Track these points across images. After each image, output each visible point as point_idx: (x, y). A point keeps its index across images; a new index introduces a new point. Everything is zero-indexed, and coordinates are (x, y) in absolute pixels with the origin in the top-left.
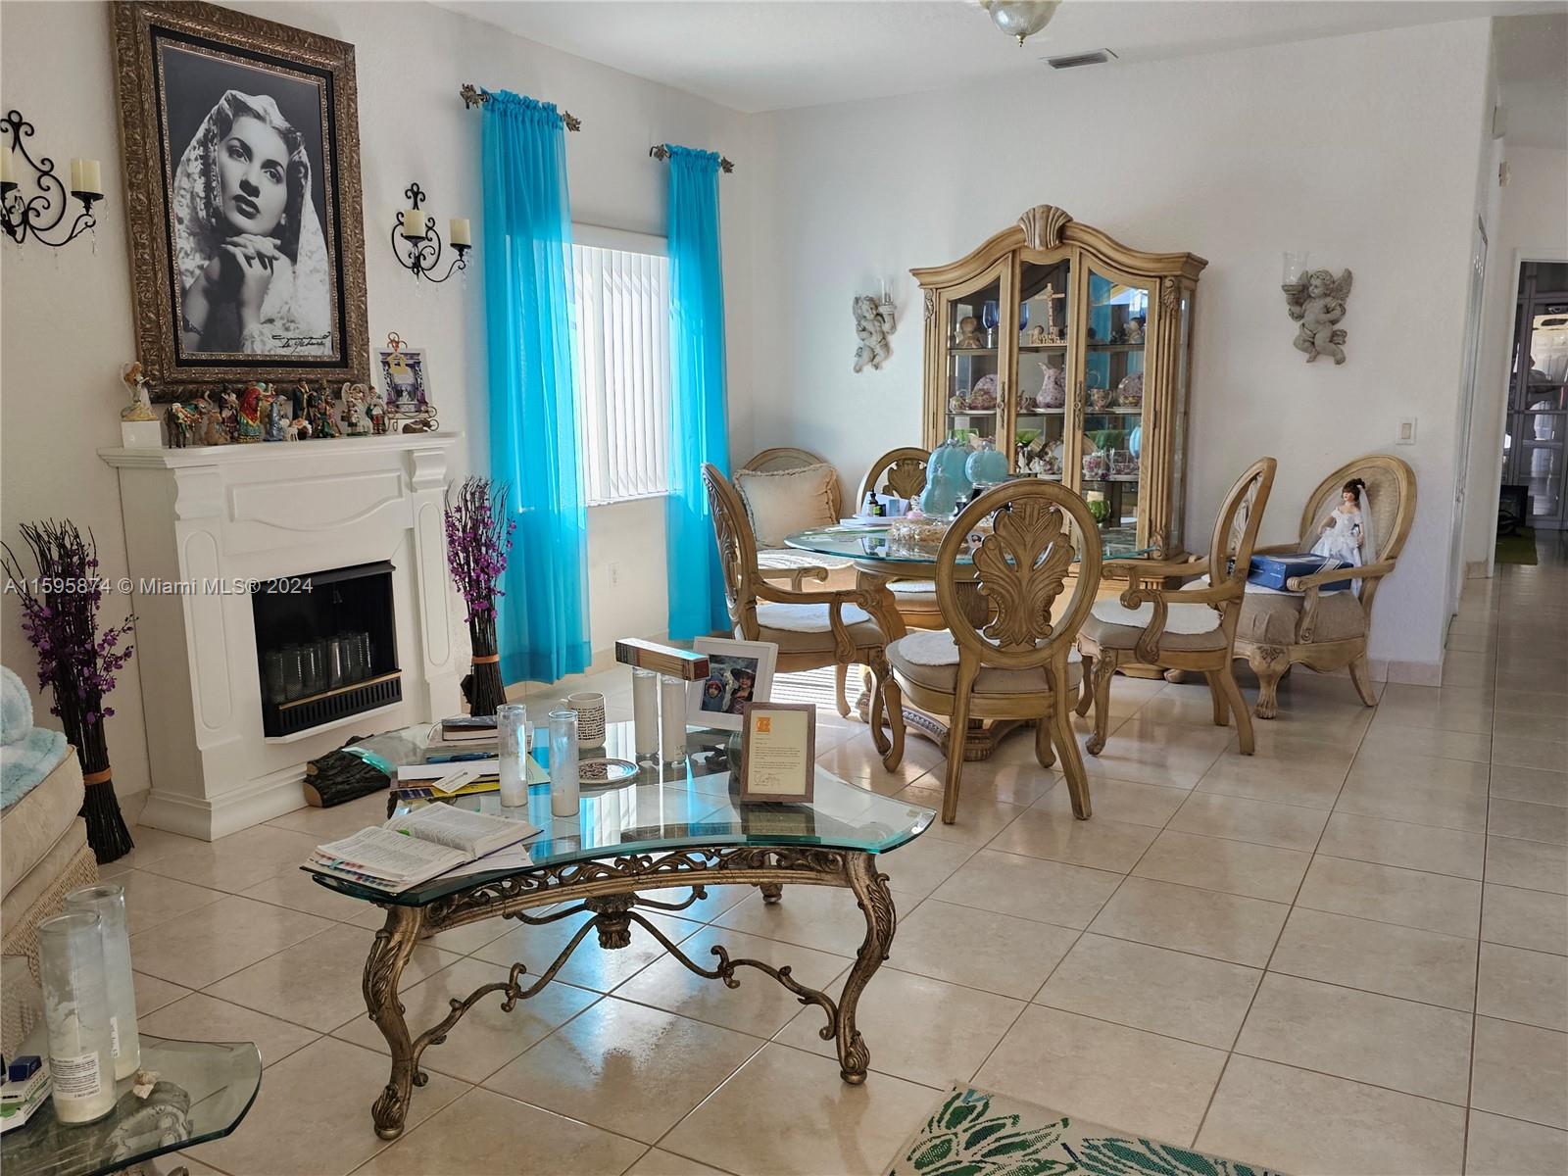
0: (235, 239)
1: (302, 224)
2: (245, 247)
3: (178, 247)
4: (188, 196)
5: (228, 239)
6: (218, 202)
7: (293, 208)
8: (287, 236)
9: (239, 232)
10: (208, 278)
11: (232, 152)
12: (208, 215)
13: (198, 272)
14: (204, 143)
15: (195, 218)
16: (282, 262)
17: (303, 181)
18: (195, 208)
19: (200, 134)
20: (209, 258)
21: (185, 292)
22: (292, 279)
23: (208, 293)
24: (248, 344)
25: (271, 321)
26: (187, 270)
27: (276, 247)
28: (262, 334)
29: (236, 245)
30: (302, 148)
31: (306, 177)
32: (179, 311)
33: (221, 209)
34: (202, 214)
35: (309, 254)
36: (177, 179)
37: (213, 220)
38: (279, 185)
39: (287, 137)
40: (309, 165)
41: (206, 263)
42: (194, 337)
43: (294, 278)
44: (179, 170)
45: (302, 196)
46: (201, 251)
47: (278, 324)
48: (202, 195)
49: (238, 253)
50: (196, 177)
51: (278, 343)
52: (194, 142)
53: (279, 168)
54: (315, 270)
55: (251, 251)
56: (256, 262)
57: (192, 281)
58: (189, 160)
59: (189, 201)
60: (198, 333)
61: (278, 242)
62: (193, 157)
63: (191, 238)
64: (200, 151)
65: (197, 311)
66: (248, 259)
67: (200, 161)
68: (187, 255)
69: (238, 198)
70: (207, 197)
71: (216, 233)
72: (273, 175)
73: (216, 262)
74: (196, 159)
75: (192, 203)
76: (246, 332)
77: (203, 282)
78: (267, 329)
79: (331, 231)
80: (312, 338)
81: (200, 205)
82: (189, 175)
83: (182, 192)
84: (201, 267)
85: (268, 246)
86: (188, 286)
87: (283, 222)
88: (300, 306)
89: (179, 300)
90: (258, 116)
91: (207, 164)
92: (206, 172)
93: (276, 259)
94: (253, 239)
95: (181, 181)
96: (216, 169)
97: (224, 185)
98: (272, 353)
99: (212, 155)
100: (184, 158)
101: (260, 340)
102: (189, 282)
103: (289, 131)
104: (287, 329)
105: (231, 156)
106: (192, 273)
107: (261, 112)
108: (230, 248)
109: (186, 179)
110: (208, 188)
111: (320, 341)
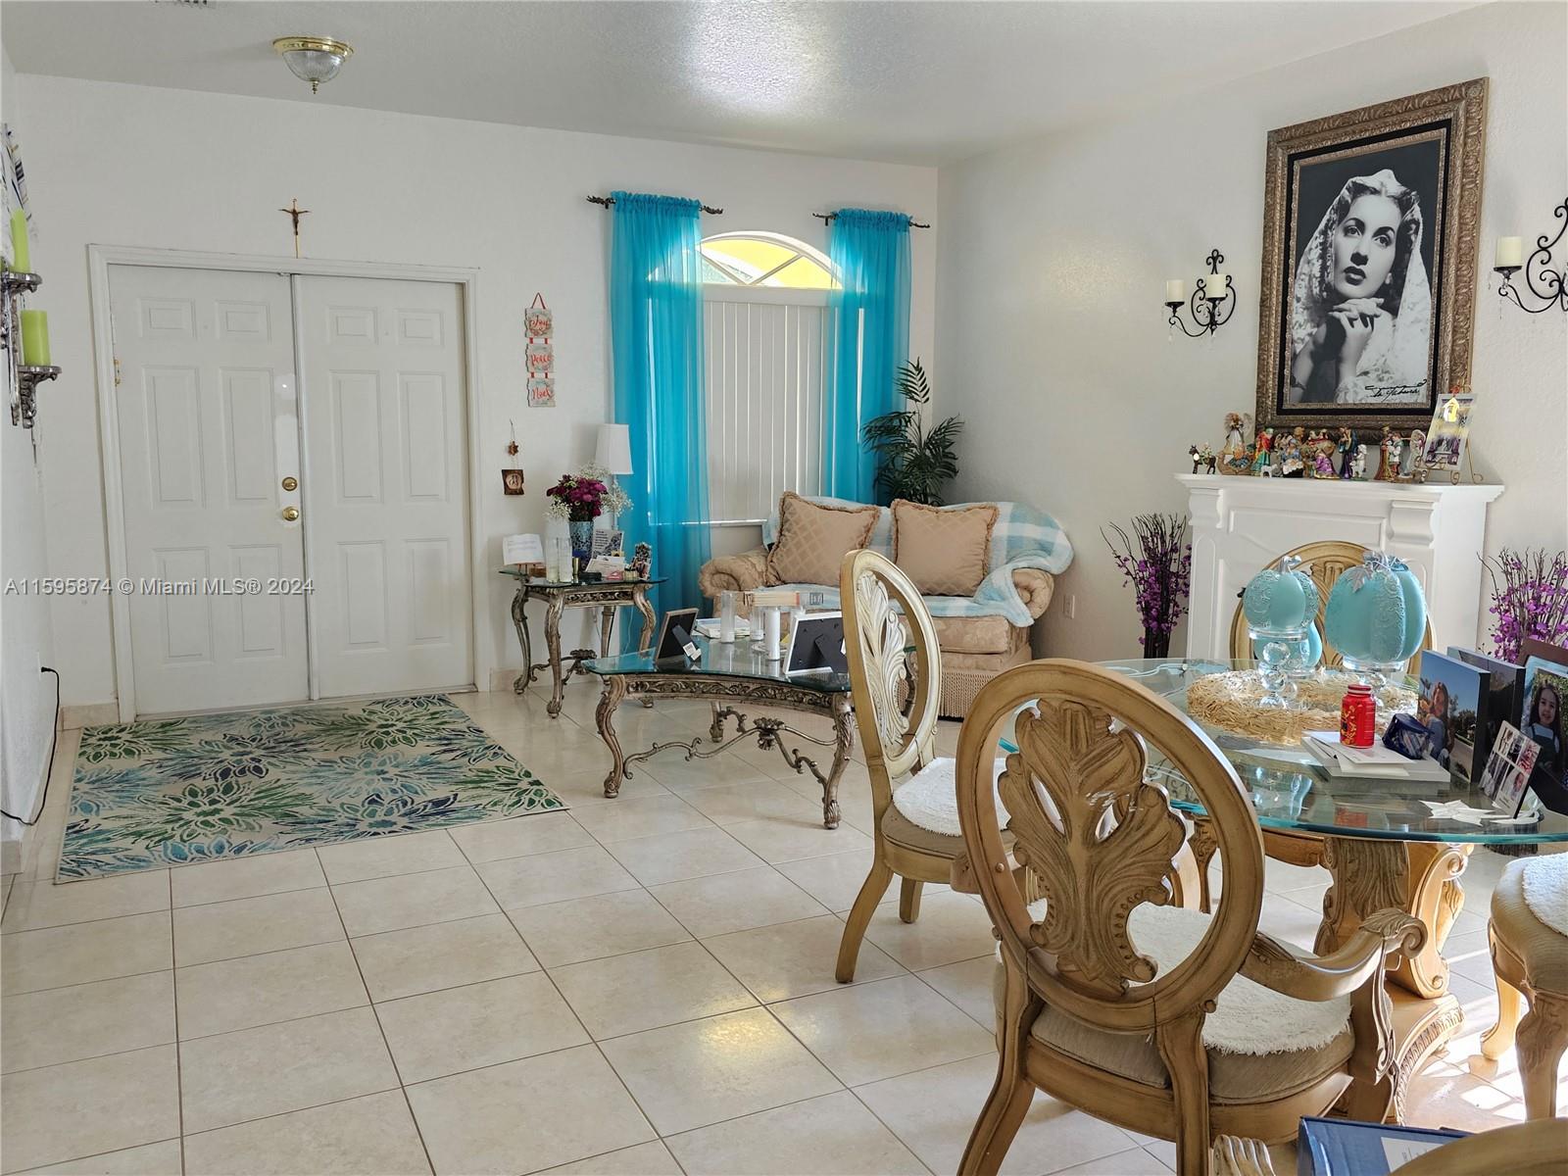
0: (1341, 306)
1: (1407, 279)
2: (1350, 311)
3: (1294, 321)
4: (1307, 278)
5: (1335, 307)
6: (1330, 278)
7: (1399, 269)
8: (1390, 296)
9: (1344, 298)
10: (1315, 343)
11: (1348, 231)
12: (1321, 290)
13: (1307, 339)
14: (1324, 233)
15: (1310, 295)
16: (1385, 315)
17: (1413, 238)
18: (1311, 287)
19: (1322, 226)
20: (1318, 326)
21: (1295, 357)
22: (1391, 332)
23: (1313, 355)
24: (1342, 395)
25: (1366, 373)
26: (1299, 338)
27: (1378, 305)
28: (1356, 385)
29: (1340, 311)
30: (1417, 208)
31: (1416, 232)
32: (1287, 372)
33: (1332, 283)
34: (1316, 291)
35: (1411, 306)
36: (1300, 267)
37: (1325, 294)
38: (1389, 247)
39: (1403, 203)
40: (1421, 221)
41: (1315, 330)
42: (1298, 391)
43: (1394, 331)
44: (1302, 260)
45: (1410, 253)
46: (1312, 321)
47: (1373, 375)
48: (1318, 275)
49: (1343, 318)
50: (1315, 261)
51: (1370, 392)
52: (1316, 234)
53: (1390, 233)
54: (1417, 321)
55: (1355, 314)
56: (1358, 323)
57: (1302, 346)
58: (1311, 249)
59: (1307, 282)
60: (1302, 387)
61: (1381, 300)
62: (1313, 247)
63: (1305, 312)
64: (1321, 240)
65: (1304, 369)
66: (1351, 321)
67: (1320, 247)
68: (1300, 326)
69: (1349, 270)
70: (1322, 276)
71: (1328, 301)
72: (1383, 240)
73: (1323, 328)
74: (1317, 247)
75: (1309, 283)
76: (1341, 385)
77: (1311, 347)
78: (1362, 382)
79: (1436, 280)
80: (1405, 387)
81: (1315, 282)
82: (1309, 262)
83: (1303, 277)
84: (1310, 335)
85: (1371, 306)
86: (1298, 351)
87: (1388, 282)
88: (1396, 357)
89: (1288, 363)
90: (1375, 192)
91: (1324, 246)
92: (1323, 256)
93: (1377, 316)
94: (1360, 300)
95: (1303, 268)
96: (1332, 251)
97: (1336, 262)
98: (1363, 402)
99: (1329, 240)
100: (1307, 249)
101: (1354, 390)
102: (1299, 347)
103: (1404, 194)
104: (1381, 380)
105: (1346, 235)
106: (1303, 340)
107: (1378, 187)
108: (1336, 314)
109: (1306, 266)
110: (1324, 268)
111: (1413, 389)
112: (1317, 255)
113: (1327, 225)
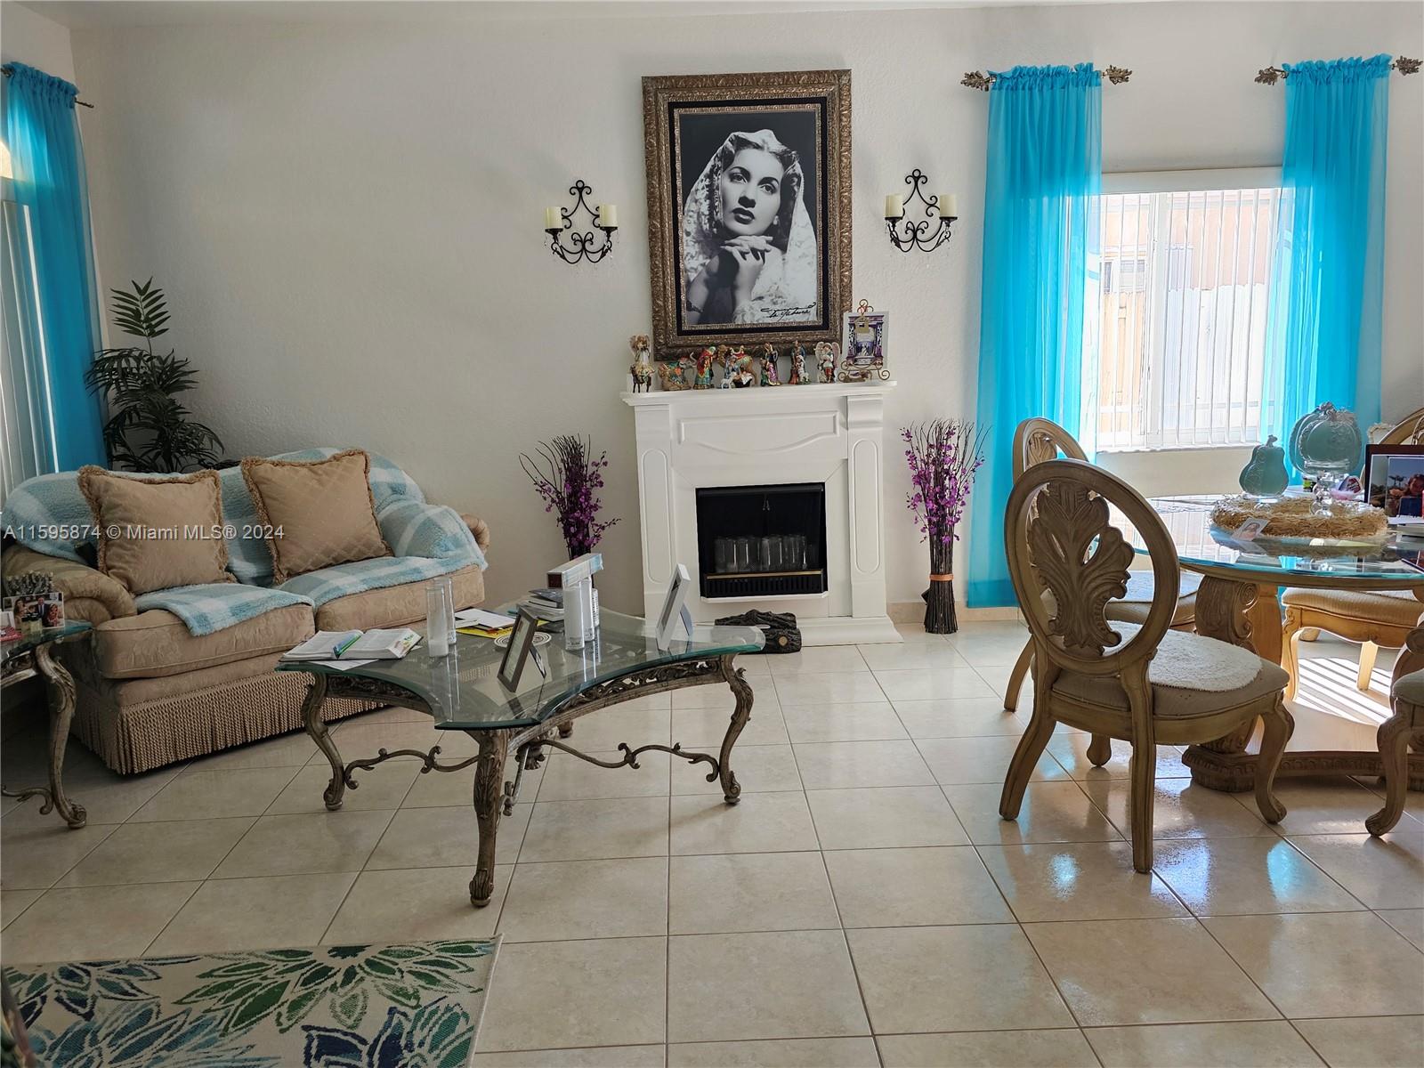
0: (733, 241)
1: (793, 222)
2: (741, 245)
3: (685, 253)
4: (695, 216)
5: (726, 242)
6: (719, 216)
7: (785, 212)
8: (779, 234)
9: (736, 235)
10: (708, 272)
11: (733, 178)
12: (710, 226)
13: (700, 268)
14: (710, 176)
15: (700, 230)
16: (775, 251)
17: (796, 188)
18: (700, 223)
19: (707, 170)
20: (711, 257)
21: (689, 284)
22: (781, 265)
23: (707, 283)
24: (739, 317)
25: (761, 298)
26: (692, 268)
27: (768, 242)
28: (751, 308)
29: (732, 245)
30: (797, 163)
31: (799, 184)
32: (683, 298)
33: (722, 221)
34: (706, 227)
35: (798, 244)
36: (687, 205)
37: (715, 230)
38: (774, 195)
39: (785, 160)
40: (802, 175)
41: (708, 261)
42: (696, 314)
43: (784, 264)
44: (689, 198)
45: (794, 201)
46: (704, 253)
47: (768, 300)
48: (707, 213)
49: (735, 252)
50: (702, 201)
51: (766, 314)
52: (702, 177)
53: (774, 182)
54: (804, 255)
55: (746, 248)
56: (750, 257)
57: (695, 275)
58: (697, 190)
59: (696, 219)
60: (699, 312)
61: (771, 238)
62: (700, 187)
63: (696, 245)
64: (707, 182)
65: (699, 295)
66: (743, 254)
67: (706, 189)
68: (692, 257)
69: (737, 211)
70: (711, 214)
71: (717, 238)
72: (768, 189)
73: (716, 260)
74: (703, 188)
75: (698, 219)
76: (738, 308)
77: (705, 275)
78: (757, 305)
79: (820, 224)
80: (797, 308)
81: (705, 220)
82: (696, 201)
83: (691, 214)
84: (703, 265)
85: (761, 242)
86: (692, 279)
87: (775, 223)
88: (788, 285)
89: (683, 290)
90: (757, 147)
91: (711, 190)
92: (710, 197)
93: (767, 251)
94: (749, 237)
95: (690, 205)
96: (719, 193)
97: (725, 203)
98: (760, 322)
99: (716, 183)
100: (693, 189)
101: (750, 312)
102: (693, 276)
103: (785, 152)
104: (774, 303)
105: (732, 181)
106: (696, 270)
107: (760, 143)
108: (728, 248)
109: (694, 204)
110: (712, 207)
111: (805, 310)
112: (704, 195)
113: (711, 170)
